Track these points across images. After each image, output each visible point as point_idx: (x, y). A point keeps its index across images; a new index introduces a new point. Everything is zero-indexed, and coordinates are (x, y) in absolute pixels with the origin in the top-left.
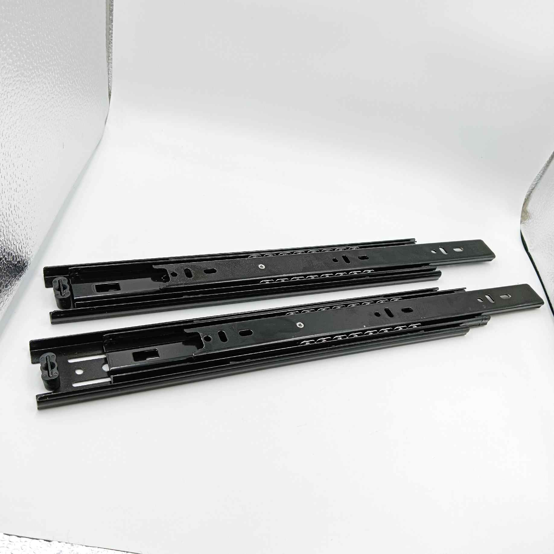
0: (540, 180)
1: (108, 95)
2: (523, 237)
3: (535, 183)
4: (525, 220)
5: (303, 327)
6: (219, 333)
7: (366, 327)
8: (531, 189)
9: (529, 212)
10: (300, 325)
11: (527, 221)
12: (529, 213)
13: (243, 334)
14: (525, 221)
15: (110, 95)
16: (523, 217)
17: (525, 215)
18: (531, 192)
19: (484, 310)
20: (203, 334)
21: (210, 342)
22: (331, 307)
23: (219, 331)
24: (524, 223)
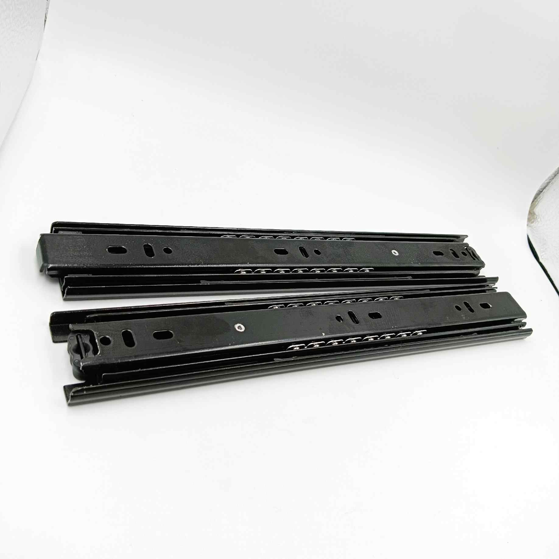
5: (243, 330)
6: (123, 333)
7: (325, 335)
10: (239, 327)
11: (534, 224)
12: (536, 215)
13: (158, 336)
14: (532, 224)
16: (529, 220)
17: (532, 216)
18: (541, 192)
19: (463, 321)
20: (98, 334)
21: (108, 346)
22: (305, 303)
23: (123, 331)
24: (530, 227)
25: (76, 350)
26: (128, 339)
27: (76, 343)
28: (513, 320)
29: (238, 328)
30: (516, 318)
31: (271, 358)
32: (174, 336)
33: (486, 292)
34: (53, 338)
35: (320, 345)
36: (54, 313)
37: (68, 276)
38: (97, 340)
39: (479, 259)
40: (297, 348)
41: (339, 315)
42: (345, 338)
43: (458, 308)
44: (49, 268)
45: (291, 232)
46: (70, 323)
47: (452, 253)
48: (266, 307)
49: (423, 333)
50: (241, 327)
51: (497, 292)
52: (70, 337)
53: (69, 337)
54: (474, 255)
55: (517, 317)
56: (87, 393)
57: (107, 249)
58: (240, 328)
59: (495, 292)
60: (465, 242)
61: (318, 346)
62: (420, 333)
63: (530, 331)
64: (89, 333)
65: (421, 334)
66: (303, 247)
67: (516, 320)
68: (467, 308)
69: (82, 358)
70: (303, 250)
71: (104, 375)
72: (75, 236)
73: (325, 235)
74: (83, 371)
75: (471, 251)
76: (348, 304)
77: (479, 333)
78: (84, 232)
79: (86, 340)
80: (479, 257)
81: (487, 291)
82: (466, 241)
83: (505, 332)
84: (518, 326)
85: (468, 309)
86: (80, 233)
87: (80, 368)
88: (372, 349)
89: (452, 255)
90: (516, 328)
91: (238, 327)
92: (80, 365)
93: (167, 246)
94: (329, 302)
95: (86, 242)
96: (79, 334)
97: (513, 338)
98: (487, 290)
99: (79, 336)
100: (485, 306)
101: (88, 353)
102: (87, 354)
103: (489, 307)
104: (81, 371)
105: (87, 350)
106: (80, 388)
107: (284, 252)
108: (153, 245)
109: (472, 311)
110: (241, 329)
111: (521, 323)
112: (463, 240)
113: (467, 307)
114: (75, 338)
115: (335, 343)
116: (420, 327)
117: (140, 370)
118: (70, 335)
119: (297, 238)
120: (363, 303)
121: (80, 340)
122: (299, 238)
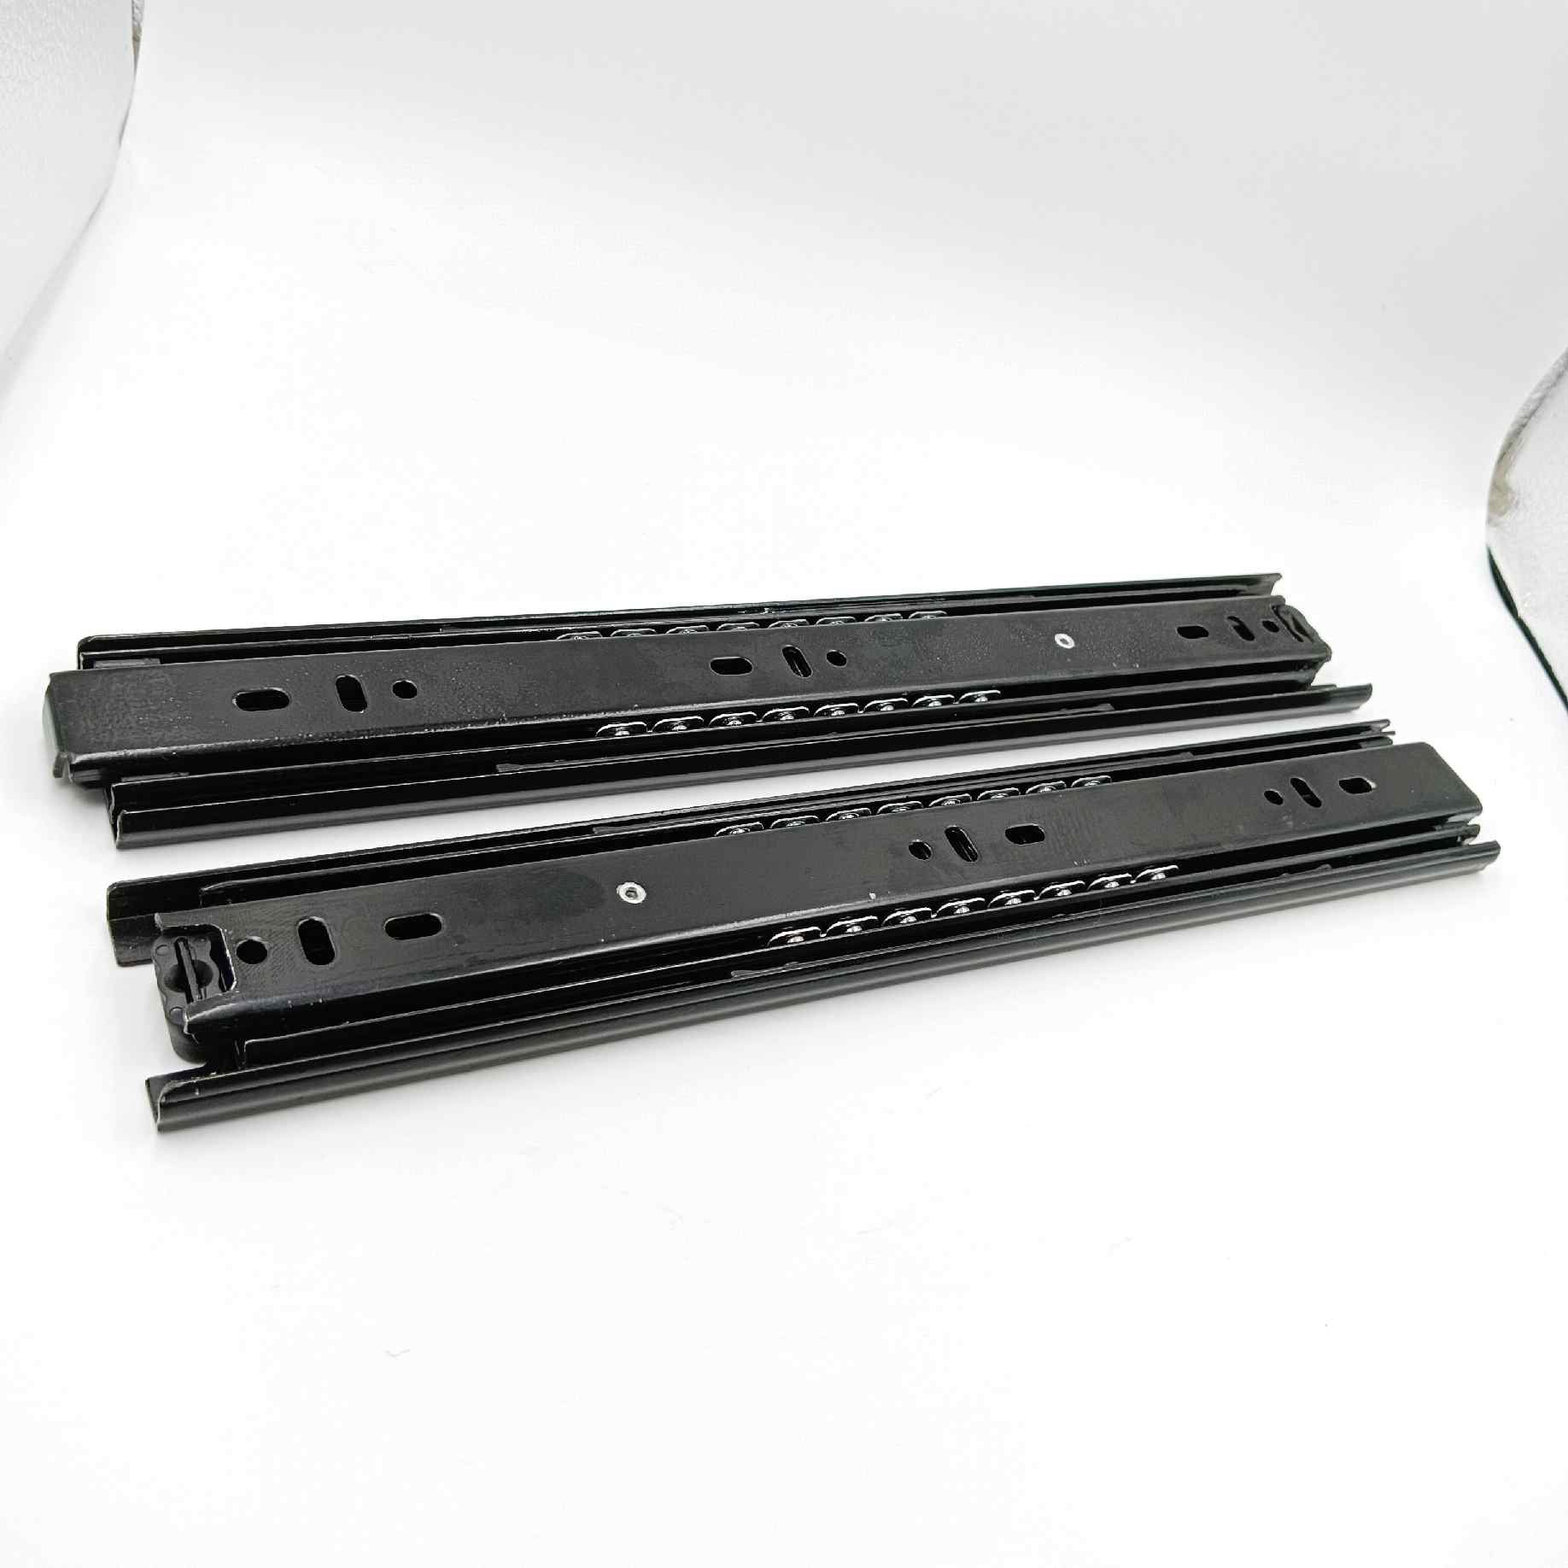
0: (1554, 389)
1: (131, 37)
2: (1498, 571)
3: (1538, 395)
4: (1502, 514)
5: (640, 899)
6: (302, 929)
7: (877, 898)
8: (1522, 414)
9: (1514, 488)
10: (630, 892)
11: (1507, 518)
12: (1513, 493)
13: (400, 928)
14: (1502, 519)
15: (136, 39)
16: (1494, 506)
17: (1501, 498)
18: (1524, 426)
19: (1287, 833)
20: (233, 934)
21: (260, 966)
22: (823, 814)
23: (301, 923)
24: (1496, 525)
25: (176, 982)
26: (316, 943)
27: (176, 962)
28: (1442, 821)
29: (629, 896)
30: (1452, 815)
31: (723, 970)
32: (444, 927)
33: (1360, 748)
34: (118, 954)
35: (864, 925)
36: (113, 885)
37: (121, 782)
38: (228, 952)
39: (1314, 638)
40: (796, 938)
41: (918, 841)
42: (935, 903)
43: (1273, 798)
44: (74, 762)
45: (760, 608)
46: (155, 912)
47: (1235, 628)
48: (708, 831)
49: (1168, 874)
50: (635, 892)
51: (1395, 743)
52: (158, 948)
53: (155, 948)
54: (1300, 629)
55: (1451, 813)
56: (202, 1096)
57: (234, 701)
58: (632, 893)
59: (1389, 746)
60: (1274, 593)
61: (856, 929)
62: (1159, 874)
63: (1490, 851)
64: (208, 932)
65: (1161, 876)
66: (793, 648)
67: (1451, 819)
68: (1300, 797)
69: (190, 999)
70: (793, 657)
71: (247, 1045)
72: (143, 672)
73: (862, 609)
74: (193, 1036)
75: (1290, 616)
76: (950, 807)
77: (1336, 863)
78: (166, 658)
79: (202, 952)
80: (1315, 633)
81: (1363, 744)
82: (1276, 591)
83: (1414, 857)
84: (1457, 838)
85: (1305, 799)
86: (156, 662)
87: (182, 1028)
88: (1017, 927)
89: (1234, 632)
90: (1450, 842)
91: (627, 892)
92: (183, 1022)
93: (403, 676)
94: (891, 805)
95: (174, 686)
96: (182, 939)
97: (1441, 872)
98: (1363, 740)
99: (181, 944)
100: (1356, 786)
101: (208, 988)
102: (202, 990)
103: (1368, 788)
104: (188, 1037)
105: (203, 979)
106: (182, 1083)
107: (739, 666)
108: (363, 678)
109: (1315, 802)
110: (636, 896)
111: (1463, 828)
112: (1270, 587)
113: (1301, 795)
114: (173, 948)
115: (908, 918)
116: (1156, 858)
117: (347, 1024)
118: (158, 942)
119: (777, 623)
120: (992, 802)
121: (184, 953)
122: (782, 624)
